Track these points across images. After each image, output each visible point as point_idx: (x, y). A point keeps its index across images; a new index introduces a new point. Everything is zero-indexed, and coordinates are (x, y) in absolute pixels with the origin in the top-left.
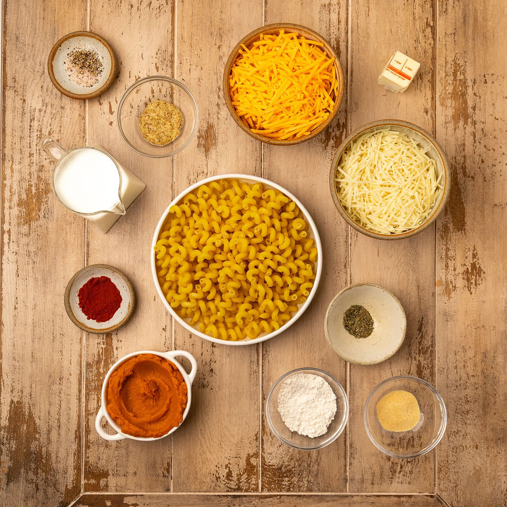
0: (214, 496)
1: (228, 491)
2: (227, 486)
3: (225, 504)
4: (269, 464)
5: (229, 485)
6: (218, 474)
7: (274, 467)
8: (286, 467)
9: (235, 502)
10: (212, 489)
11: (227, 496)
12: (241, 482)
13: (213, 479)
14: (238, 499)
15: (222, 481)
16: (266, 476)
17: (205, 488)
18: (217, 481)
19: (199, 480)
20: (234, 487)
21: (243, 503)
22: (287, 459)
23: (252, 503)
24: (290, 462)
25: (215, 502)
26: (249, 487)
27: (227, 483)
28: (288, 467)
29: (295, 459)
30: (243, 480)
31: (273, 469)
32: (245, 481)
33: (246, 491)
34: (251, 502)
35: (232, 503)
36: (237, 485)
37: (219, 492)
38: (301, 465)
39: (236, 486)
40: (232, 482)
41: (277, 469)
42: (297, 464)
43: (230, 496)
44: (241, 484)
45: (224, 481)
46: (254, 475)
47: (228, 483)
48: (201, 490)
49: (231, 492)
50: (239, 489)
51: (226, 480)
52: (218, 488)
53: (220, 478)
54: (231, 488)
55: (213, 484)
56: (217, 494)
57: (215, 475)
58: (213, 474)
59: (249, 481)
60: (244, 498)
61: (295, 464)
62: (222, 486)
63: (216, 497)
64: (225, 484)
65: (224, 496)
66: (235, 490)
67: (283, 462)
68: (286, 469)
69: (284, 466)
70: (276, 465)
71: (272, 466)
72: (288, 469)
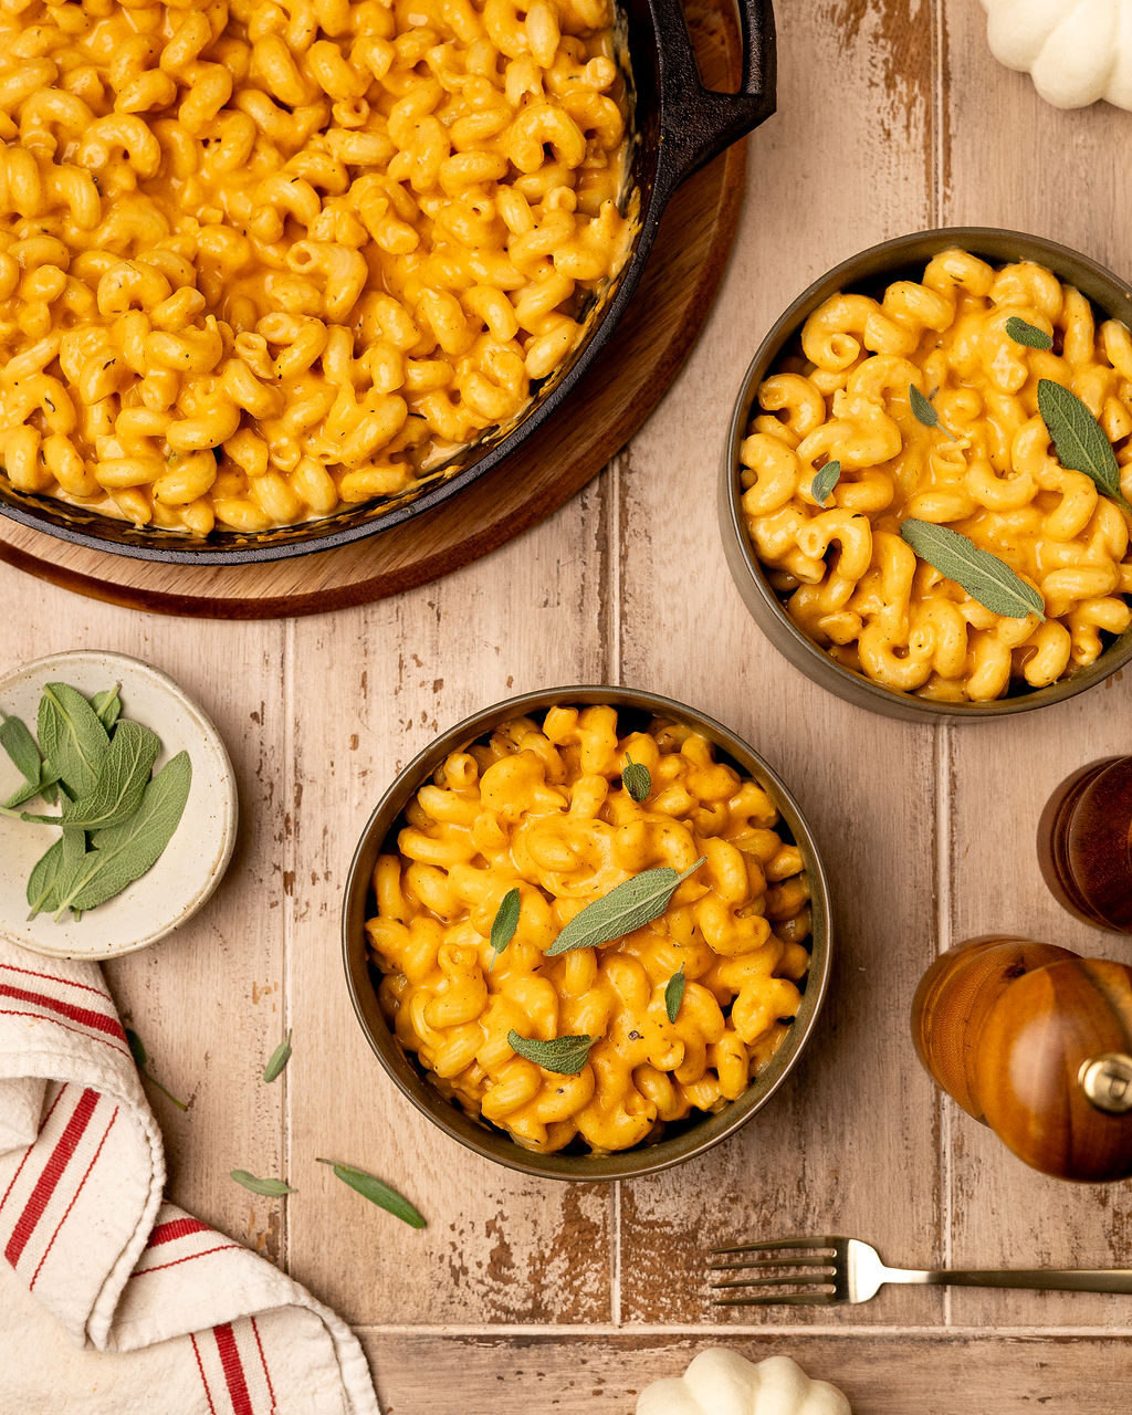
0: (445, 1338)
1: (495, 1320)
2: (493, 1303)
3: (487, 1371)
4: (651, 1217)
5: (499, 1298)
6: (461, 1255)
7: (668, 1229)
8: (715, 1229)
9: (524, 1361)
10: (435, 1312)
11: (491, 1340)
12: (545, 1287)
13: (439, 1275)
14: (533, 1352)
15: (472, 1282)
16: (637, 1264)
17: (409, 1311)
18: (457, 1284)
19: (387, 1280)
20: (518, 1306)
21: (552, 1367)
22: (717, 1201)
23: (587, 1366)
24: (729, 1210)
25: (449, 1363)
26: (577, 1304)
27: (492, 1289)
28: (723, 1231)
29: (746, 1202)
30: (551, 1277)
31: (664, 1236)
32: (560, 1282)
33: (565, 1319)
34: (584, 1362)
35: (509, 1365)
36: (529, 1296)
37: (465, 1322)
38: (769, 1223)
39: (525, 1301)
40: (511, 1288)
41: (680, 1238)
42: (754, 1219)
43: (504, 1338)
44: (547, 1295)
45: (481, 1282)
46: (595, 1258)
47: (498, 1292)
48: (397, 1317)
49: (507, 1322)
50: (538, 1313)
51: (488, 1280)
52: (461, 1309)
53: (465, 1271)
54: (507, 1311)
55: (442, 1296)
56: (455, 1330)
57: (446, 1260)
58: (441, 1258)
59: (577, 1283)
60: (558, 1348)
61: (747, 1218)
62: (474, 1300)
63: (452, 1344)
64: (486, 1294)
65: (481, 1338)
66: (521, 1317)
67: (704, 1211)
68: (713, 1236)
69: (707, 1225)
70: (675, 1223)
71: (660, 1226)
72: (722, 1237)
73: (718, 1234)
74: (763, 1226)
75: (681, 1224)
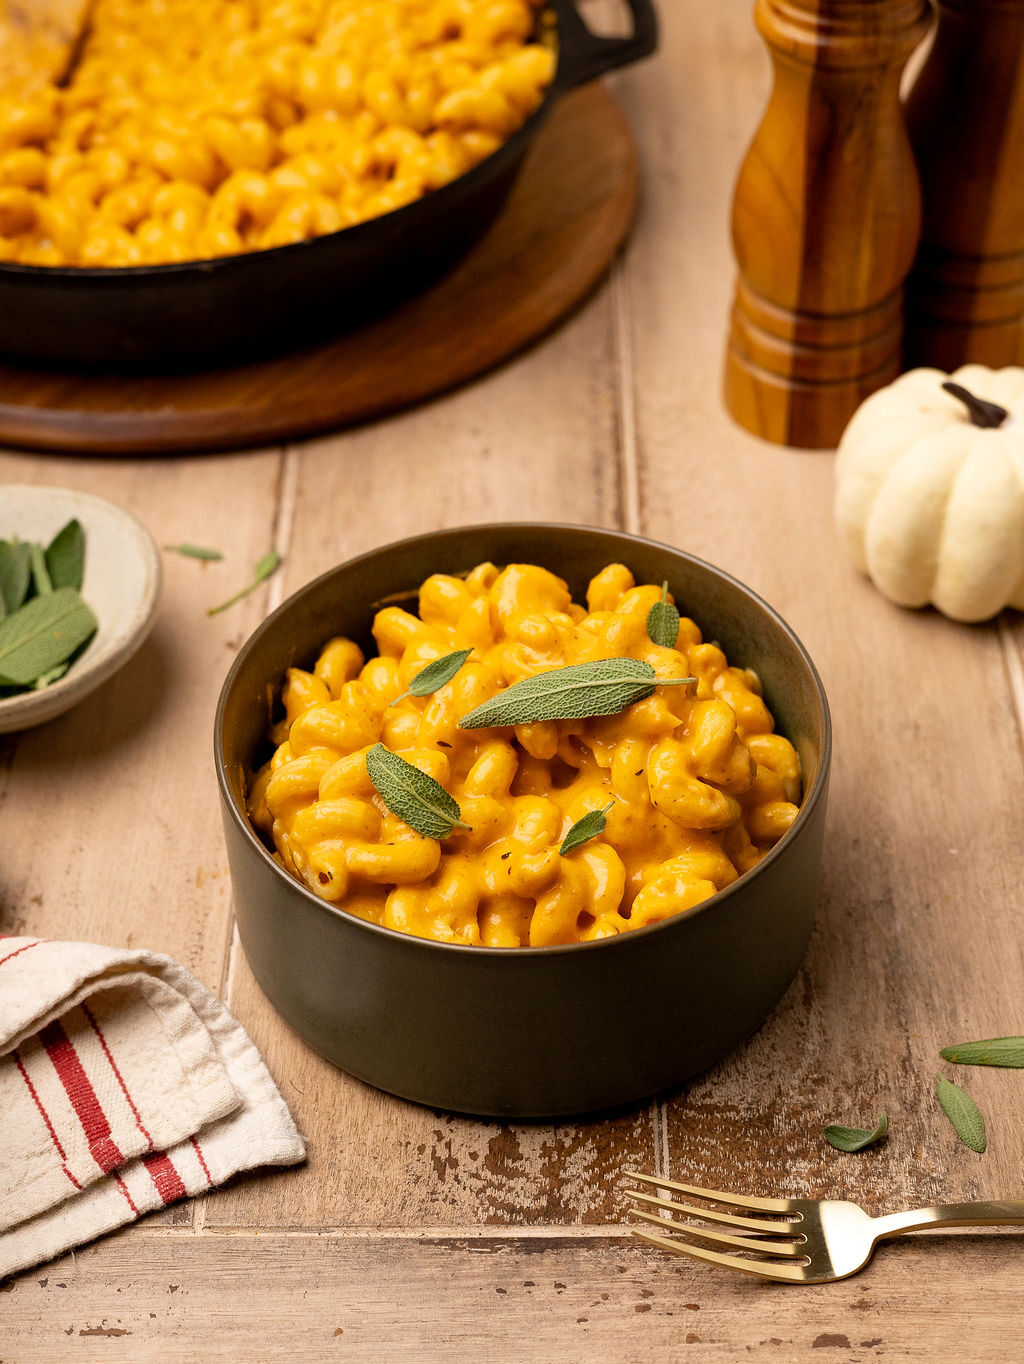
0: (422, 1242)
1: (493, 1221)
2: (493, 1201)
3: (482, 1281)
4: (708, 1101)
5: (500, 1195)
6: (448, 1145)
7: (732, 1114)
8: (796, 1113)
9: (536, 1270)
10: (409, 1212)
11: (492, 1244)
12: (566, 1181)
13: (418, 1168)
14: (549, 1258)
15: (463, 1177)
16: (692, 1154)
17: (375, 1209)
18: (441, 1177)
19: (344, 1175)
20: (527, 1203)
21: (577, 1277)
22: (796, 1082)
23: (627, 1275)
24: (813, 1092)
25: (427, 1272)
26: (609, 1201)
27: (490, 1184)
28: (807, 1115)
29: (834, 1082)
30: (572, 1170)
31: (727, 1121)
32: (586, 1176)
33: (592, 1219)
34: (622, 1270)
35: (517, 1274)
36: (542, 1192)
37: (452, 1223)
38: (870, 1106)
39: (537, 1198)
40: (518, 1183)
41: (750, 1123)
42: (848, 1102)
43: (509, 1241)
44: (567, 1191)
45: (477, 1176)
46: (634, 1148)
47: (500, 1187)
48: (356, 1217)
49: (512, 1223)
50: (554, 1211)
51: (487, 1174)
52: (446, 1208)
53: (454, 1163)
54: (512, 1210)
55: (421, 1192)
56: (435, 1233)
57: (428, 1151)
58: (421, 1149)
59: (609, 1177)
60: (584, 1253)
61: (839, 1101)
62: (466, 1197)
63: (432, 1249)
64: (483, 1190)
65: (473, 1242)
66: (531, 1217)
67: (780, 1094)
68: (794, 1121)
69: (785, 1109)
70: (741, 1107)
71: (722, 1111)
72: (806, 1122)
73: (802, 1119)
74: (861, 1109)
75: (750, 1109)
